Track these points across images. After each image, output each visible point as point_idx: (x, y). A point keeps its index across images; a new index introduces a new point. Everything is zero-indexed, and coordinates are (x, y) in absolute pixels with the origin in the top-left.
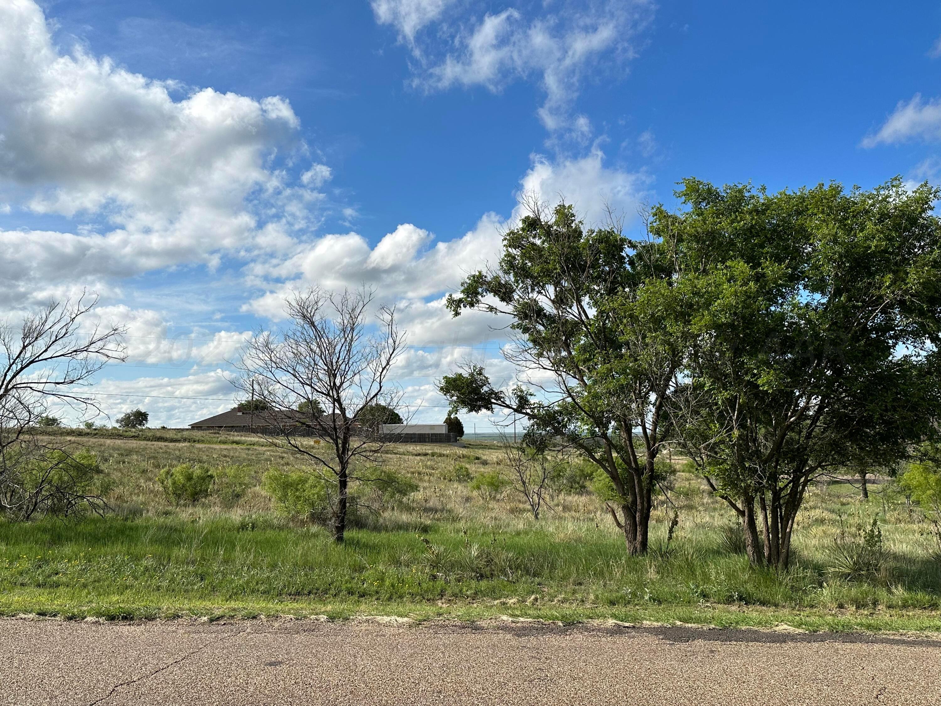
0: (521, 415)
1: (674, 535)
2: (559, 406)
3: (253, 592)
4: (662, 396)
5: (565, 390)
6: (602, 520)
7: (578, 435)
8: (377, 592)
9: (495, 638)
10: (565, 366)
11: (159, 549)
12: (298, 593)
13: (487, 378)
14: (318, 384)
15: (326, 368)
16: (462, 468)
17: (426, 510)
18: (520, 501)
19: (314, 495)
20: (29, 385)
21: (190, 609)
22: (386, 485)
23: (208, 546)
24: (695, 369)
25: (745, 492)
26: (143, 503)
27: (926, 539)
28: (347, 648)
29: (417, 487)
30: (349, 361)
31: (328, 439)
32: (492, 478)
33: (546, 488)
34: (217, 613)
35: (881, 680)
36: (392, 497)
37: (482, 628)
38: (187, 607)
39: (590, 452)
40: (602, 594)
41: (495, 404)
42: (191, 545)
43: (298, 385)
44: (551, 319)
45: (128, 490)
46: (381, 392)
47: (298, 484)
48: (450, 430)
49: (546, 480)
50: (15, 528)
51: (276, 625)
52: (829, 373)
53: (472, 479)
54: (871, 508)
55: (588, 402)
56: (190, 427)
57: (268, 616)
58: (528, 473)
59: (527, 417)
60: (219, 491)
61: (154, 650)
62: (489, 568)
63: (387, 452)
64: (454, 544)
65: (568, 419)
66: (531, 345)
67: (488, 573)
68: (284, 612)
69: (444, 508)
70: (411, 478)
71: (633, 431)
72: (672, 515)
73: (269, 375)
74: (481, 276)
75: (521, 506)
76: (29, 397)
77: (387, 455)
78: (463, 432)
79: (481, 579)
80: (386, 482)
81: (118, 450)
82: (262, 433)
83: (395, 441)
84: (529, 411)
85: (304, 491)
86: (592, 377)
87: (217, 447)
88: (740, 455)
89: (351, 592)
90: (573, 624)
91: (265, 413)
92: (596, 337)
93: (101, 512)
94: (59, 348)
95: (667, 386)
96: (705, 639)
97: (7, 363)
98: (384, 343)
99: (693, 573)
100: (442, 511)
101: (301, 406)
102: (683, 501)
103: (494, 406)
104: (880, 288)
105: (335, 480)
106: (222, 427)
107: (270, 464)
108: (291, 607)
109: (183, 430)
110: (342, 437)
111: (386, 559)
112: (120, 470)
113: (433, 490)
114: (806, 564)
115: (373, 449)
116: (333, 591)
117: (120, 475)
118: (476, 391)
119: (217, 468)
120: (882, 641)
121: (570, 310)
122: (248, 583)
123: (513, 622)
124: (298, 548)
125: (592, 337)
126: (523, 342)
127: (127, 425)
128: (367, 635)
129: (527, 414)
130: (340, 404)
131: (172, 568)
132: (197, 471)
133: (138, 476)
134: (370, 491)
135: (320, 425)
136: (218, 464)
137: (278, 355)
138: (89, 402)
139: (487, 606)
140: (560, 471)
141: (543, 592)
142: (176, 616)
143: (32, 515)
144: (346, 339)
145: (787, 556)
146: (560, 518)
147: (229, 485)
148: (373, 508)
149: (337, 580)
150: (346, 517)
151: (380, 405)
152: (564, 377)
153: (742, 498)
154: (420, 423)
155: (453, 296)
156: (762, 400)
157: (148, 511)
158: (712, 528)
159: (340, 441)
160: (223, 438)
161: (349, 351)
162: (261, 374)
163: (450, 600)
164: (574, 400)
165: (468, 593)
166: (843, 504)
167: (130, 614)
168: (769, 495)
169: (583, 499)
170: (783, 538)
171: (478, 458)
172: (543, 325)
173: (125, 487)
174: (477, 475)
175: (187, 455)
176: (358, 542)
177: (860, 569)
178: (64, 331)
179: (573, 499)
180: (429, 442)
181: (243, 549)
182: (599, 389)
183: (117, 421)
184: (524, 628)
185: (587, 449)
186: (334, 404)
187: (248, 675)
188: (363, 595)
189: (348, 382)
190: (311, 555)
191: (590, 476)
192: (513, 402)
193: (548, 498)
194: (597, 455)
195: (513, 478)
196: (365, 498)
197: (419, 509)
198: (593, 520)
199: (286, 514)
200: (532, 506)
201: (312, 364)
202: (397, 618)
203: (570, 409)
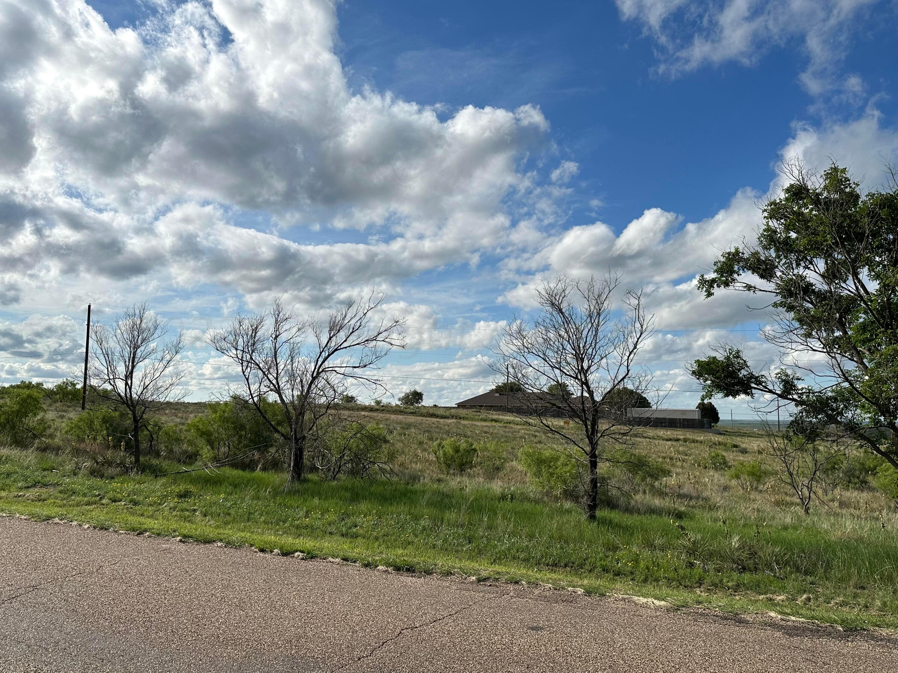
0: (787, 401)
2: (833, 391)
3: (514, 558)
5: (840, 373)
6: (889, 520)
7: (858, 424)
8: (632, 573)
9: (763, 635)
10: (839, 347)
11: (434, 512)
12: (555, 565)
13: (745, 361)
14: (566, 368)
15: (574, 352)
16: (718, 455)
17: (680, 496)
18: (786, 494)
19: (566, 472)
20: (334, 369)
21: (460, 568)
22: (636, 468)
23: (474, 512)
26: (421, 471)
28: (605, 623)
29: (669, 472)
30: (595, 345)
31: (577, 420)
32: (753, 467)
33: (817, 482)
34: (484, 574)
36: (643, 481)
37: (747, 622)
38: (458, 565)
40: (891, 602)
41: (755, 388)
42: (460, 510)
43: (548, 369)
44: (821, 296)
45: (408, 458)
46: (629, 376)
47: (551, 462)
48: (703, 416)
49: (818, 473)
50: (325, 485)
51: (537, 592)
53: (730, 467)
55: (870, 387)
56: (456, 406)
57: (529, 583)
58: (796, 464)
59: (794, 403)
60: (481, 463)
61: (432, 602)
62: (752, 561)
63: (636, 436)
64: (712, 533)
65: (845, 405)
66: (797, 324)
67: (751, 566)
68: (543, 581)
69: (699, 496)
70: (662, 463)
73: (523, 359)
74: (736, 253)
75: (788, 499)
76: (334, 379)
77: (637, 439)
78: (718, 419)
79: (744, 572)
80: (637, 466)
81: (400, 423)
82: (518, 413)
83: (645, 425)
84: (795, 397)
85: (556, 468)
86: (874, 359)
87: (479, 424)
89: (605, 570)
90: (856, 630)
91: (520, 395)
92: (878, 314)
93: (388, 476)
94: (355, 338)
97: (318, 351)
98: (630, 327)
100: (698, 498)
101: (551, 389)
103: (754, 391)
105: (585, 460)
106: (482, 406)
107: (525, 441)
108: (549, 577)
109: (451, 408)
110: (591, 419)
111: (640, 541)
112: (402, 442)
113: (686, 476)
115: (622, 431)
116: (587, 567)
117: (402, 445)
118: (733, 374)
119: (479, 443)
121: (843, 285)
122: (509, 549)
123: (782, 619)
124: (554, 522)
125: (873, 314)
126: (787, 322)
127: (407, 403)
128: (624, 613)
129: (793, 400)
130: (588, 387)
131: (444, 530)
132: (463, 445)
133: (416, 447)
134: (620, 473)
135: (569, 406)
136: (480, 440)
137: (529, 341)
138: (378, 382)
139: (751, 600)
140: (835, 464)
141: (817, 592)
142: (449, 573)
143: (337, 476)
144: (592, 324)
146: (836, 515)
147: (490, 459)
148: (624, 490)
149: (591, 557)
150: (597, 497)
152: (839, 360)
154: (671, 408)
155: (705, 277)
157: (424, 478)
159: (589, 423)
160: (483, 416)
161: (596, 335)
162: (514, 359)
163: (709, 589)
164: (851, 384)
165: (730, 584)
167: (412, 567)
169: (865, 495)
171: (736, 446)
172: (812, 303)
173: (406, 456)
174: (736, 463)
175: (455, 430)
176: (610, 522)
178: (358, 324)
179: (852, 495)
180: (680, 427)
181: (504, 517)
182: (884, 373)
183: (399, 400)
184: (796, 628)
185: (869, 440)
186: (582, 387)
187: (513, 636)
188: (618, 574)
189: (596, 366)
190: (565, 530)
191: (873, 471)
192: (776, 387)
193: (820, 492)
194: (883, 448)
195: (778, 468)
196: (615, 479)
197: (673, 494)
198: (877, 519)
199: (541, 488)
200: (802, 499)
201: (561, 348)
202: (653, 600)
203: (847, 395)
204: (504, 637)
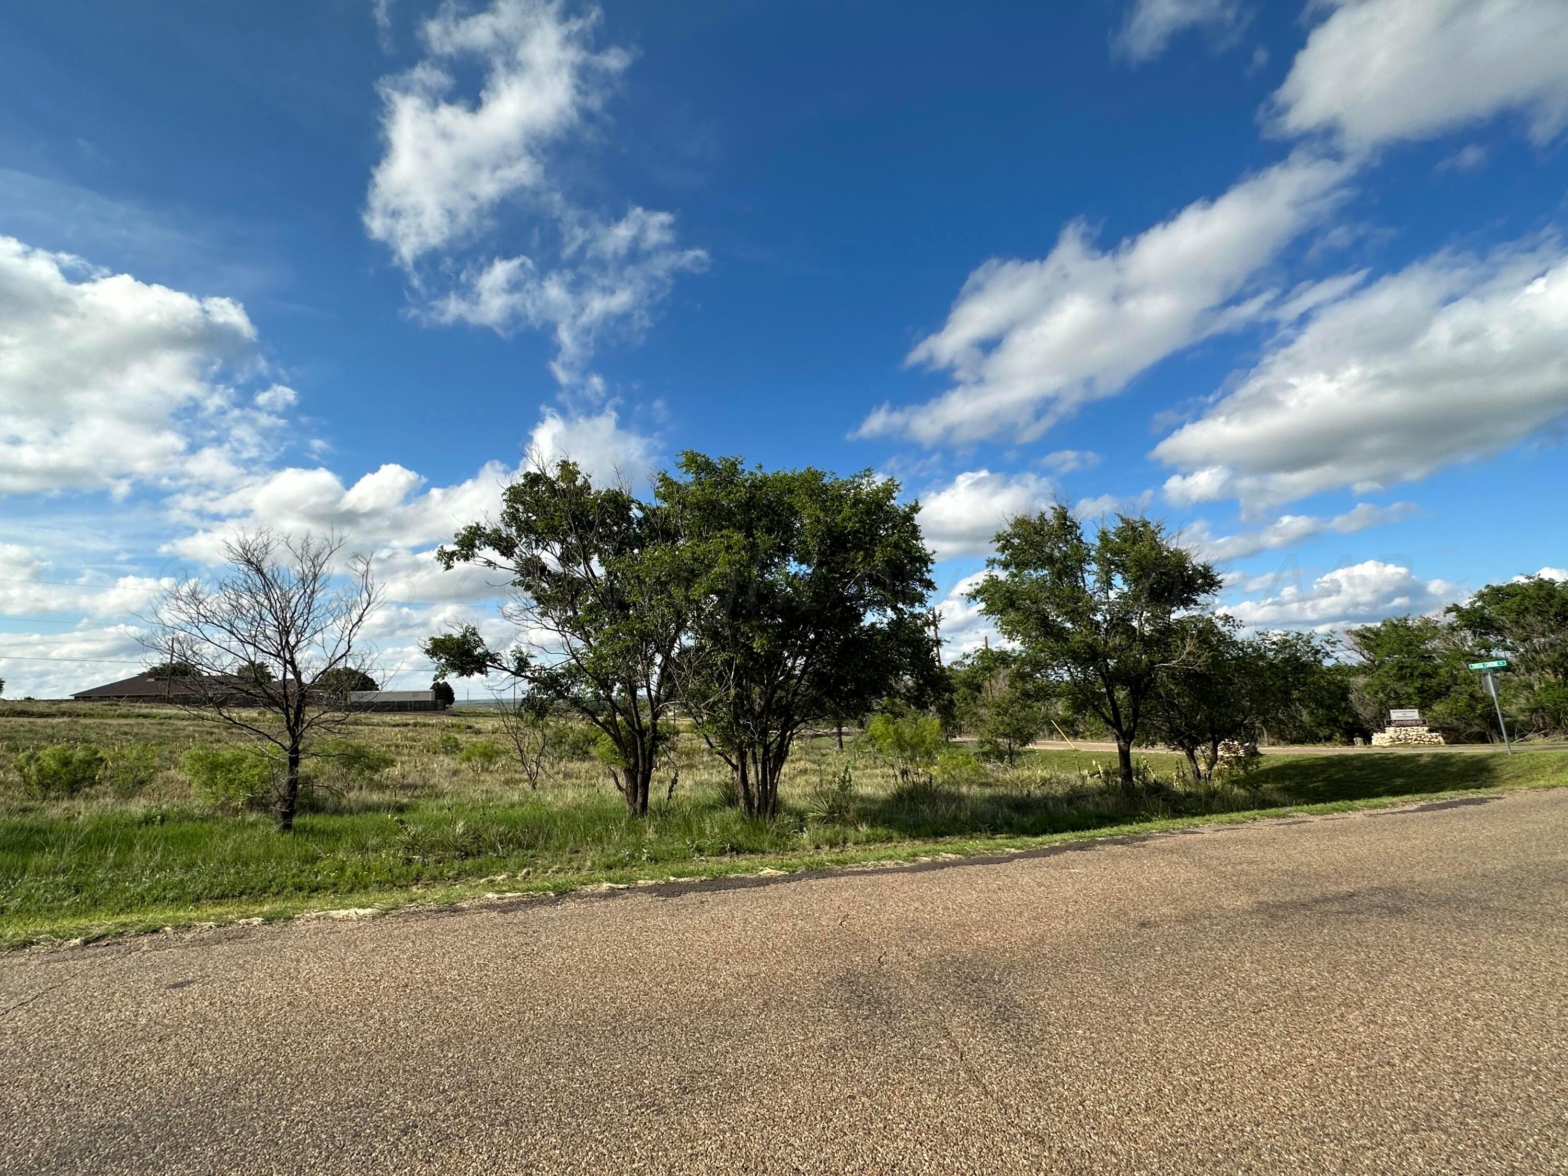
0: (520, 679)
1: (674, 794)
2: (563, 668)
3: (156, 900)
4: (667, 657)
5: (569, 651)
6: (604, 785)
7: (581, 698)
8: (335, 885)
9: (477, 918)
10: (570, 626)
12: (224, 896)
13: (481, 640)
14: (264, 643)
15: (276, 623)
16: (449, 738)
17: (403, 787)
18: (516, 771)
19: (253, 776)
21: (52, 932)
22: (352, 761)
23: (91, 847)
24: (697, 631)
25: (740, 748)
27: (886, 782)
28: (288, 952)
29: (393, 761)
30: (308, 615)
31: (277, 709)
32: (486, 747)
33: (545, 756)
34: (96, 932)
35: (845, 909)
36: (359, 775)
37: (463, 910)
38: (48, 929)
39: (593, 714)
40: (600, 860)
41: (490, 667)
42: (63, 848)
43: (235, 644)
44: (555, 579)
46: (350, 653)
47: (231, 765)
48: (437, 697)
49: (546, 748)
51: (188, 936)
52: (812, 636)
53: (461, 750)
54: (845, 757)
55: (593, 663)
56: (73, 698)
57: (176, 927)
58: (526, 740)
59: (527, 680)
60: (112, 777)
62: (475, 845)
63: (354, 723)
64: (435, 823)
65: (572, 681)
66: (535, 603)
67: (475, 851)
68: (200, 920)
69: (425, 784)
70: (386, 752)
71: (638, 693)
72: (673, 775)
73: (195, 631)
74: (478, 528)
75: (517, 776)
77: (356, 727)
78: (453, 699)
79: (466, 858)
80: (354, 758)
82: (184, 704)
83: (367, 711)
84: (528, 674)
85: (240, 772)
86: (598, 638)
87: (114, 722)
88: (735, 712)
89: (299, 888)
90: (566, 892)
91: (188, 679)
92: (603, 597)
95: (672, 647)
96: (696, 891)
98: (356, 597)
99: (690, 829)
100: (423, 787)
101: (240, 671)
102: (684, 761)
103: (489, 669)
104: (853, 562)
105: (284, 757)
106: (122, 697)
107: (193, 741)
108: (212, 913)
109: (61, 701)
110: (295, 707)
111: (349, 845)
113: (412, 764)
114: (790, 812)
115: (336, 719)
116: (274, 889)
118: (469, 653)
119: (111, 749)
120: (848, 874)
121: (576, 569)
122: (150, 889)
123: (499, 899)
124: (228, 841)
125: (599, 597)
126: (525, 601)
128: (317, 934)
129: (526, 677)
130: (294, 667)
131: (28, 881)
132: (79, 754)
134: (331, 768)
135: (266, 692)
136: (113, 744)
137: (208, 607)
139: (471, 886)
140: (562, 737)
141: (536, 864)
142: (27, 944)
144: (305, 592)
145: (774, 805)
146: (560, 786)
147: (128, 770)
148: (335, 788)
149: (281, 875)
150: (297, 801)
151: (350, 669)
152: (568, 638)
153: (736, 754)
155: (445, 548)
156: (756, 661)
158: (710, 785)
159: (291, 711)
160: (123, 711)
161: (309, 604)
162: (182, 630)
163: (427, 884)
164: (578, 662)
165: (450, 874)
166: (823, 755)
168: (760, 751)
169: (586, 765)
170: (771, 788)
171: (469, 727)
172: (548, 583)
174: (467, 745)
175: (65, 733)
176: (311, 829)
177: (835, 812)
179: (575, 766)
180: (411, 711)
181: (146, 847)
182: (604, 650)
184: (511, 904)
185: (590, 713)
186: (286, 667)
187: (139, 1004)
188: (316, 889)
189: (307, 641)
190: (245, 848)
191: (593, 742)
192: (511, 665)
193: (547, 766)
194: (600, 719)
195: (510, 746)
196: (325, 777)
197: (395, 786)
198: (594, 785)
199: (212, 801)
200: (530, 775)
201: (258, 618)
202: (356, 909)
203: (574, 671)
204: (123, 1010)
